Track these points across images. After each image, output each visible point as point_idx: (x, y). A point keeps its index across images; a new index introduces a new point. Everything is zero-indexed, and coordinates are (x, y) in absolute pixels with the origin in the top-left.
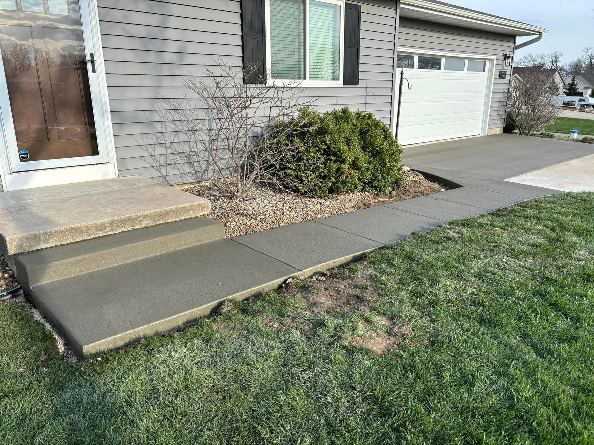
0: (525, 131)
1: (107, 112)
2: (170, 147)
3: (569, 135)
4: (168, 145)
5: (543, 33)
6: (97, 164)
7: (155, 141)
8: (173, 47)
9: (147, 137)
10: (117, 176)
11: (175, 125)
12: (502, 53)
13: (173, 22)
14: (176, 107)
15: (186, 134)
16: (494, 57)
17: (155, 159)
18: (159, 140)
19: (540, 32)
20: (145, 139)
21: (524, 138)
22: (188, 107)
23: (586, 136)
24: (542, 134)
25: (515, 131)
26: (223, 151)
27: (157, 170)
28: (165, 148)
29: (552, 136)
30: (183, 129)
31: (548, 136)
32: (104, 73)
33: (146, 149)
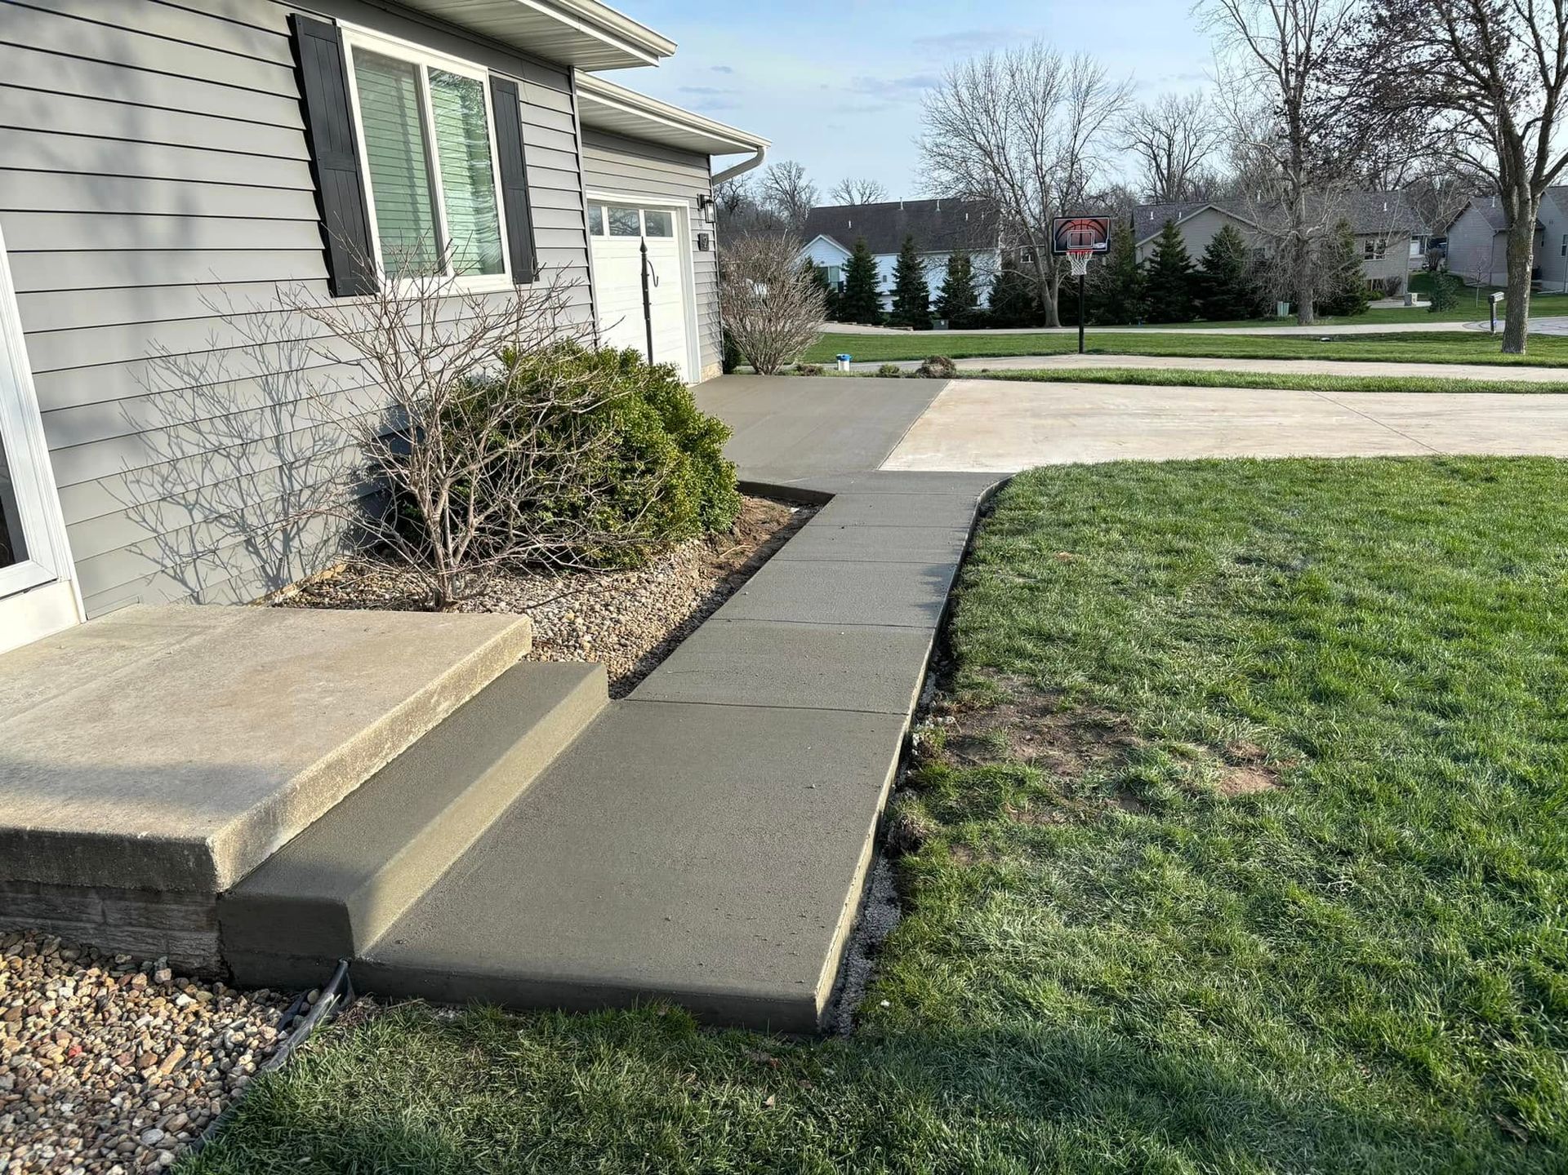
0: (765, 366)
1: (31, 411)
2: (197, 502)
3: (835, 365)
4: (191, 498)
5: (765, 148)
6: (25, 591)
7: (161, 490)
8: (161, 198)
9: (138, 481)
10: (84, 619)
11: (200, 432)
12: (694, 194)
13: (157, 126)
14: (196, 380)
15: (228, 456)
16: (685, 203)
17: (167, 544)
18: (170, 485)
19: (757, 147)
20: (134, 487)
21: (765, 383)
22: (224, 377)
23: (884, 364)
24: (799, 368)
25: (738, 368)
26: (313, 493)
27: (174, 578)
28: (186, 506)
29: (819, 372)
30: (221, 444)
31: (812, 372)
32: (12, 291)
33: (139, 519)
